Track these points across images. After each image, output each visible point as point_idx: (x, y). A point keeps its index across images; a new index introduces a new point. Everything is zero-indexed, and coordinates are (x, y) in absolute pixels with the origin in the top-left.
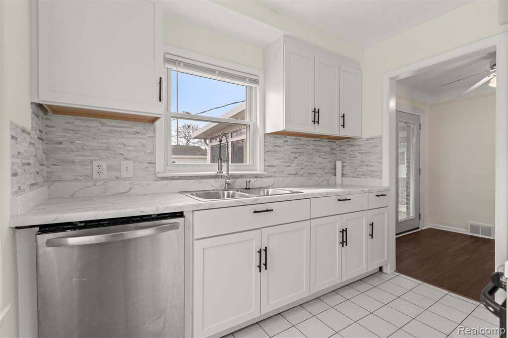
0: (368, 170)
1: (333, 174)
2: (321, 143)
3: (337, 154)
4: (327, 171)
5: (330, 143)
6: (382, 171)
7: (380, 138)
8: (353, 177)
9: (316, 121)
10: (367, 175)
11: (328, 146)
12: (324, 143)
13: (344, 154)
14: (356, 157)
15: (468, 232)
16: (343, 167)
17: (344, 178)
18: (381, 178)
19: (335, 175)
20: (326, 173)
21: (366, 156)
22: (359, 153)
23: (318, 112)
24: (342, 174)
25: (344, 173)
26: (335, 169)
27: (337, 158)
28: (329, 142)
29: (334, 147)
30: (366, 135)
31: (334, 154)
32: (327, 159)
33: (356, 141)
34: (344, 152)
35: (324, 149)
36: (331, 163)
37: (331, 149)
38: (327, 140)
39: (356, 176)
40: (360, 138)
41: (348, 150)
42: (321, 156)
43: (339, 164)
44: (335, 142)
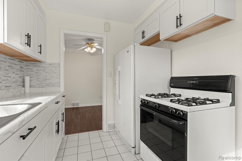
0: (50, 82)
1: (22, 86)
2: (15, 62)
3: (24, 71)
4: (18, 84)
5: (20, 63)
7: (59, 64)
8: (38, 87)
10: (50, 86)
11: (19, 65)
13: (31, 71)
14: (41, 74)
16: (30, 80)
17: (31, 88)
18: (60, 87)
19: (24, 87)
21: (49, 74)
22: (43, 72)
23: (30, 37)
24: (30, 86)
25: (32, 85)
26: (24, 82)
28: (19, 61)
29: (22, 66)
30: (49, 61)
31: (22, 71)
32: (18, 74)
33: (41, 64)
34: (30, 70)
35: (17, 67)
36: (21, 78)
37: (21, 67)
38: (18, 60)
39: (41, 86)
40: (45, 62)
41: (35, 69)
42: (15, 72)
43: (27, 79)
44: (23, 62)
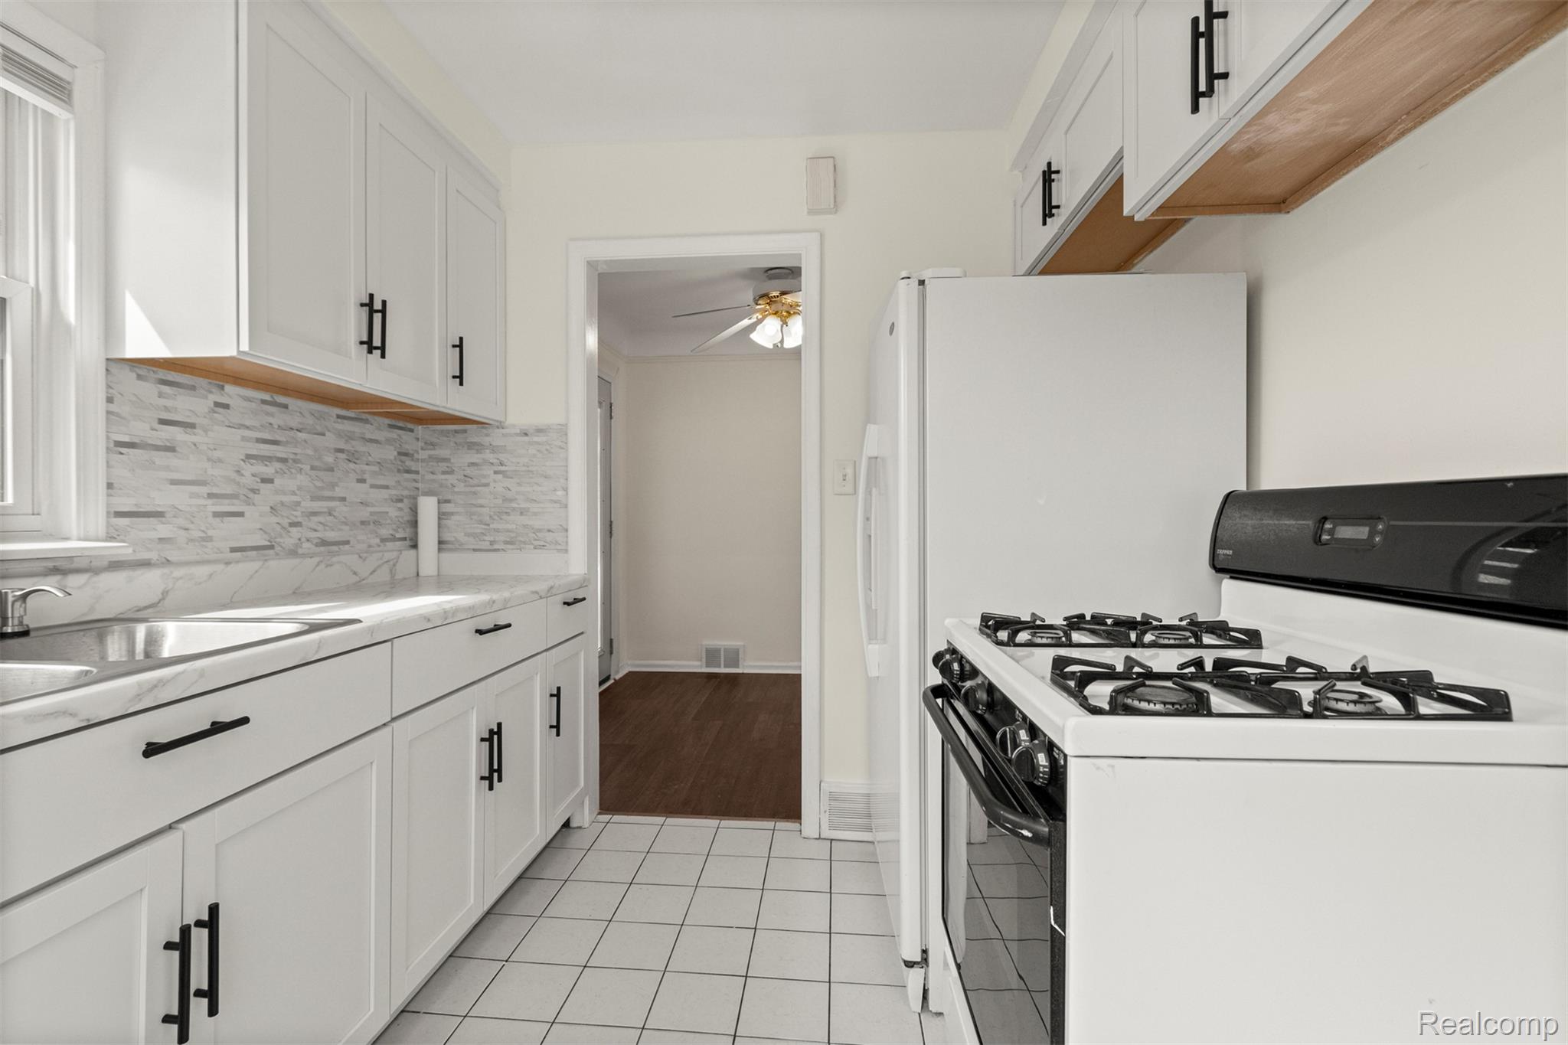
0: (525, 526)
1: (408, 543)
2: (369, 431)
3: (417, 472)
4: (385, 532)
5: (394, 434)
6: (567, 530)
7: (563, 430)
8: (474, 550)
9: (374, 345)
10: (525, 543)
11: (389, 441)
12: (377, 429)
13: (444, 473)
14: (487, 485)
15: (701, 667)
16: (442, 516)
17: (445, 556)
18: (566, 551)
19: (415, 546)
20: (383, 540)
21: (519, 484)
22: (496, 472)
23: (383, 311)
24: (440, 542)
25: (447, 537)
26: (414, 524)
27: (420, 485)
28: (391, 426)
29: (409, 448)
30: (518, 416)
31: (408, 471)
32: (387, 487)
33: (487, 435)
34: (443, 466)
35: (377, 453)
36: (400, 505)
37: (400, 454)
38: (387, 421)
39: (486, 545)
40: (501, 425)
41: (463, 459)
42: (367, 477)
43: (428, 507)
44: (412, 431)
